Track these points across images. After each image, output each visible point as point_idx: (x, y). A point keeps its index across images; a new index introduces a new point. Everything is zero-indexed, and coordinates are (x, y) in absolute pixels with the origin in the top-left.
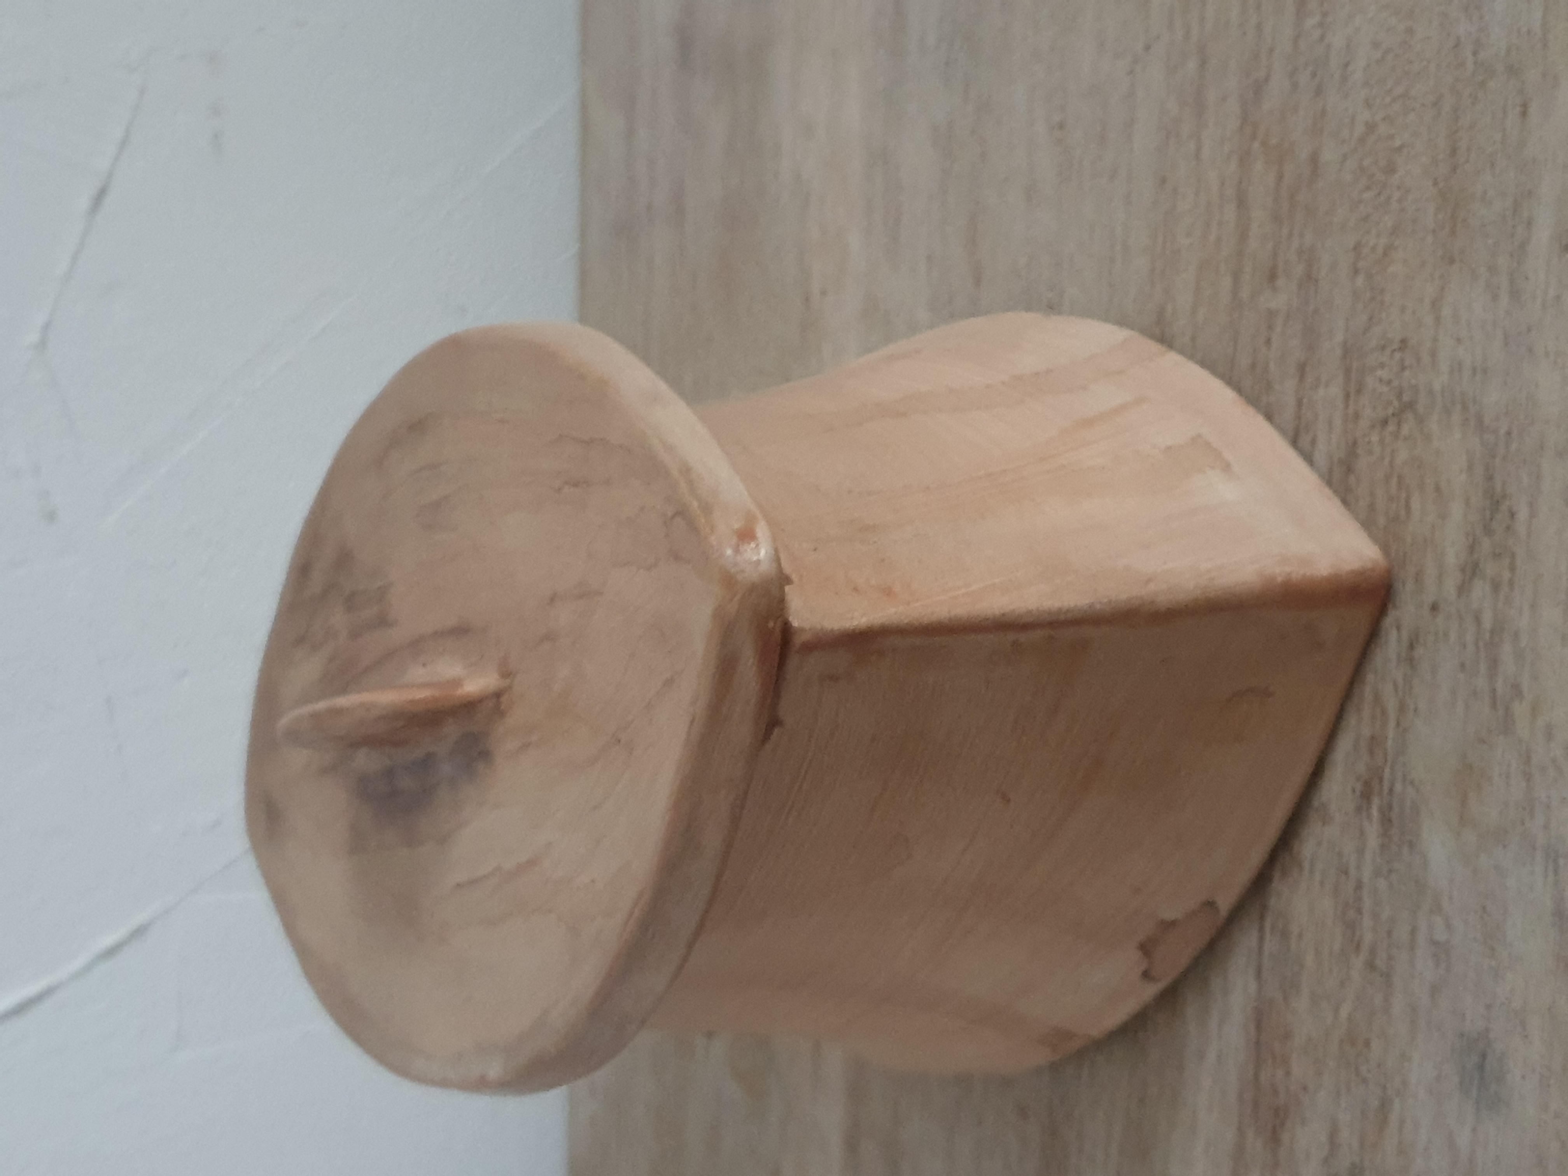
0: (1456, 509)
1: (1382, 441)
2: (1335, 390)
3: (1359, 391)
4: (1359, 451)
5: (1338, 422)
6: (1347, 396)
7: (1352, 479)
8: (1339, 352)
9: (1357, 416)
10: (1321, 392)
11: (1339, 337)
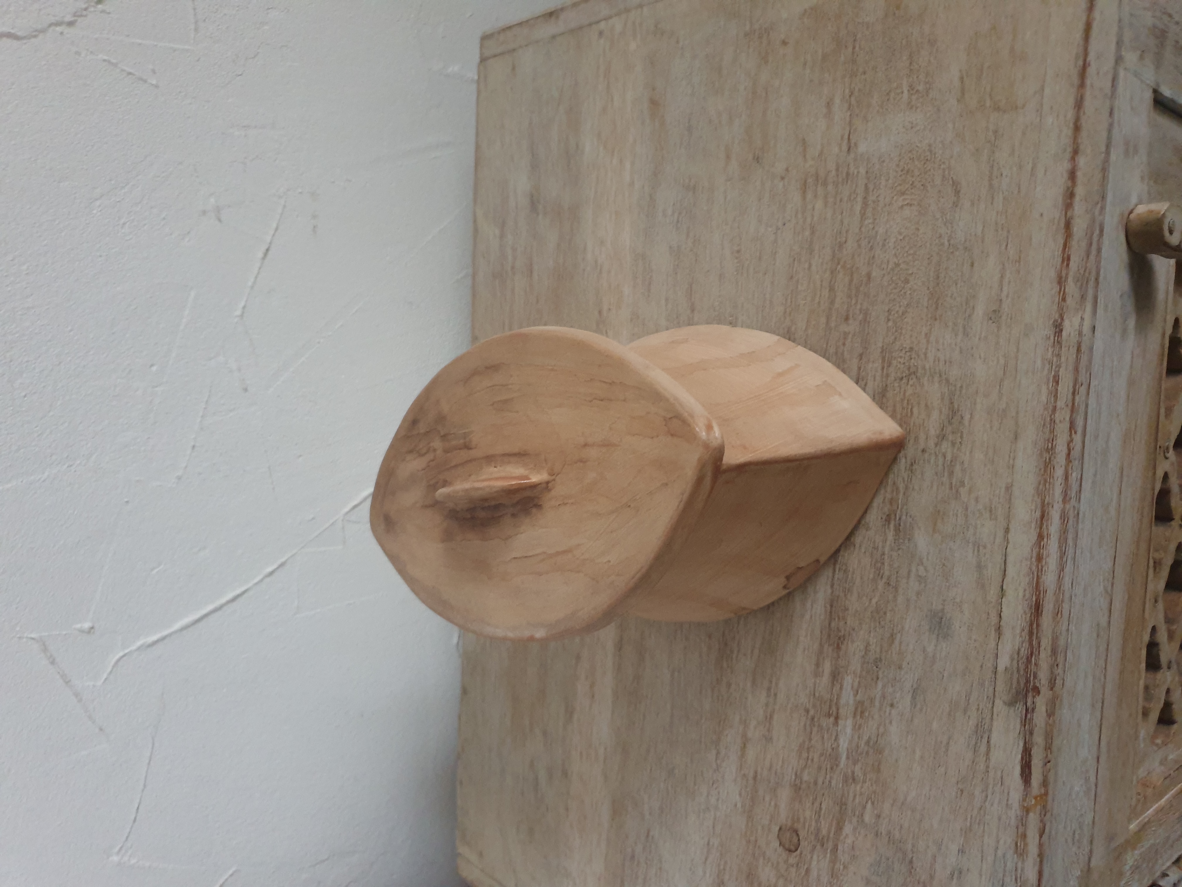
0: (935, 415)
1: (900, 387)
2: (878, 365)
3: (889, 366)
4: (888, 389)
5: (878, 378)
6: (883, 368)
7: (884, 400)
8: (879, 350)
9: (888, 376)
10: (870, 365)
11: (880, 344)
